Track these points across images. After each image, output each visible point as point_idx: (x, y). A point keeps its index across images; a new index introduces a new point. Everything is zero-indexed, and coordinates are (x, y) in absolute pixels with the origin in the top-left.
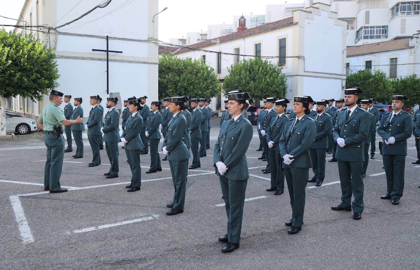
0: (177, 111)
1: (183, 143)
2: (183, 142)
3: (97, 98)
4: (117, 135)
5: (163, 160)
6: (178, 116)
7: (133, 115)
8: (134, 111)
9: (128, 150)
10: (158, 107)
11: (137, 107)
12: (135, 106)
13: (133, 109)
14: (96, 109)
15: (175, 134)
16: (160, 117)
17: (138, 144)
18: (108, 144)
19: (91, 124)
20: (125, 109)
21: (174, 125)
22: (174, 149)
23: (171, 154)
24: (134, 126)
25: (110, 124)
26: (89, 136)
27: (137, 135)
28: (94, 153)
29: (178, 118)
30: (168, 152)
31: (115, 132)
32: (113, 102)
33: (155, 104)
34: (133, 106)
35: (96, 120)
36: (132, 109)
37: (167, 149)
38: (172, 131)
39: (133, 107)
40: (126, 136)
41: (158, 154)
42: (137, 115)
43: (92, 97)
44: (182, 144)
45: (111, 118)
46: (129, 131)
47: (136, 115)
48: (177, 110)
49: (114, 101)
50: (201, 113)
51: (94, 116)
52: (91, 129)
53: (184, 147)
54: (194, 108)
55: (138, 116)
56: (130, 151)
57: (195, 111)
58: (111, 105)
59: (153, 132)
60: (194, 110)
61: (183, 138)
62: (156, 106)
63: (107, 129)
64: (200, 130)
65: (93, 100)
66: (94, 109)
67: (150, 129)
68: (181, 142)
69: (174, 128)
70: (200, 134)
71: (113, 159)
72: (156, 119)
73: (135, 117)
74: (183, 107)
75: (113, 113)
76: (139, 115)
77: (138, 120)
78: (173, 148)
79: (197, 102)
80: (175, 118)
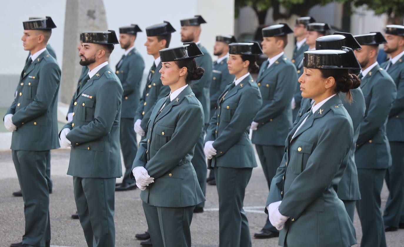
0: (326, 94)
1: (333, 194)
2: (334, 192)
3: (45, 26)
4: (111, 154)
5: (257, 236)
6: (327, 109)
7: (174, 95)
8: (175, 82)
9: (155, 208)
10: (248, 62)
11: (185, 70)
12: (180, 66)
13: (174, 78)
14: (43, 64)
15: (313, 167)
16: (253, 94)
17: (187, 187)
18: (83, 182)
19: (24, 113)
20: (124, 57)
21: (312, 136)
22: (304, 212)
23: (295, 228)
24: (178, 130)
25: (94, 119)
26: (18, 153)
27: (183, 158)
28: (32, 209)
29: (329, 117)
30: (285, 218)
31: (108, 145)
32: (101, 47)
33: (238, 53)
34: (172, 65)
35: (40, 99)
36: (170, 75)
37: (283, 211)
38: (305, 155)
39: (173, 72)
40: (149, 162)
41: (244, 217)
42: (187, 96)
43: (28, 25)
44: (332, 198)
45: (94, 100)
46: (160, 146)
47: (182, 97)
48: (324, 92)
49: (104, 45)
50: (388, 81)
51: (36, 87)
52: (26, 129)
53: (335, 207)
54: (365, 65)
55: (189, 99)
56: (159, 212)
57: (368, 76)
58: (95, 55)
59: (232, 146)
60: (364, 73)
61: (337, 180)
62: (244, 58)
63: (82, 133)
64: (387, 141)
65: (33, 34)
66: (36, 63)
67: (221, 135)
68: (329, 193)
69: (312, 145)
70: (386, 154)
71: (97, 233)
72: (241, 102)
73: (181, 102)
74: (345, 82)
75: (101, 82)
76: (192, 96)
77: (188, 113)
78: (300, 209)
79: (374, 42)
80: (317, 117)
